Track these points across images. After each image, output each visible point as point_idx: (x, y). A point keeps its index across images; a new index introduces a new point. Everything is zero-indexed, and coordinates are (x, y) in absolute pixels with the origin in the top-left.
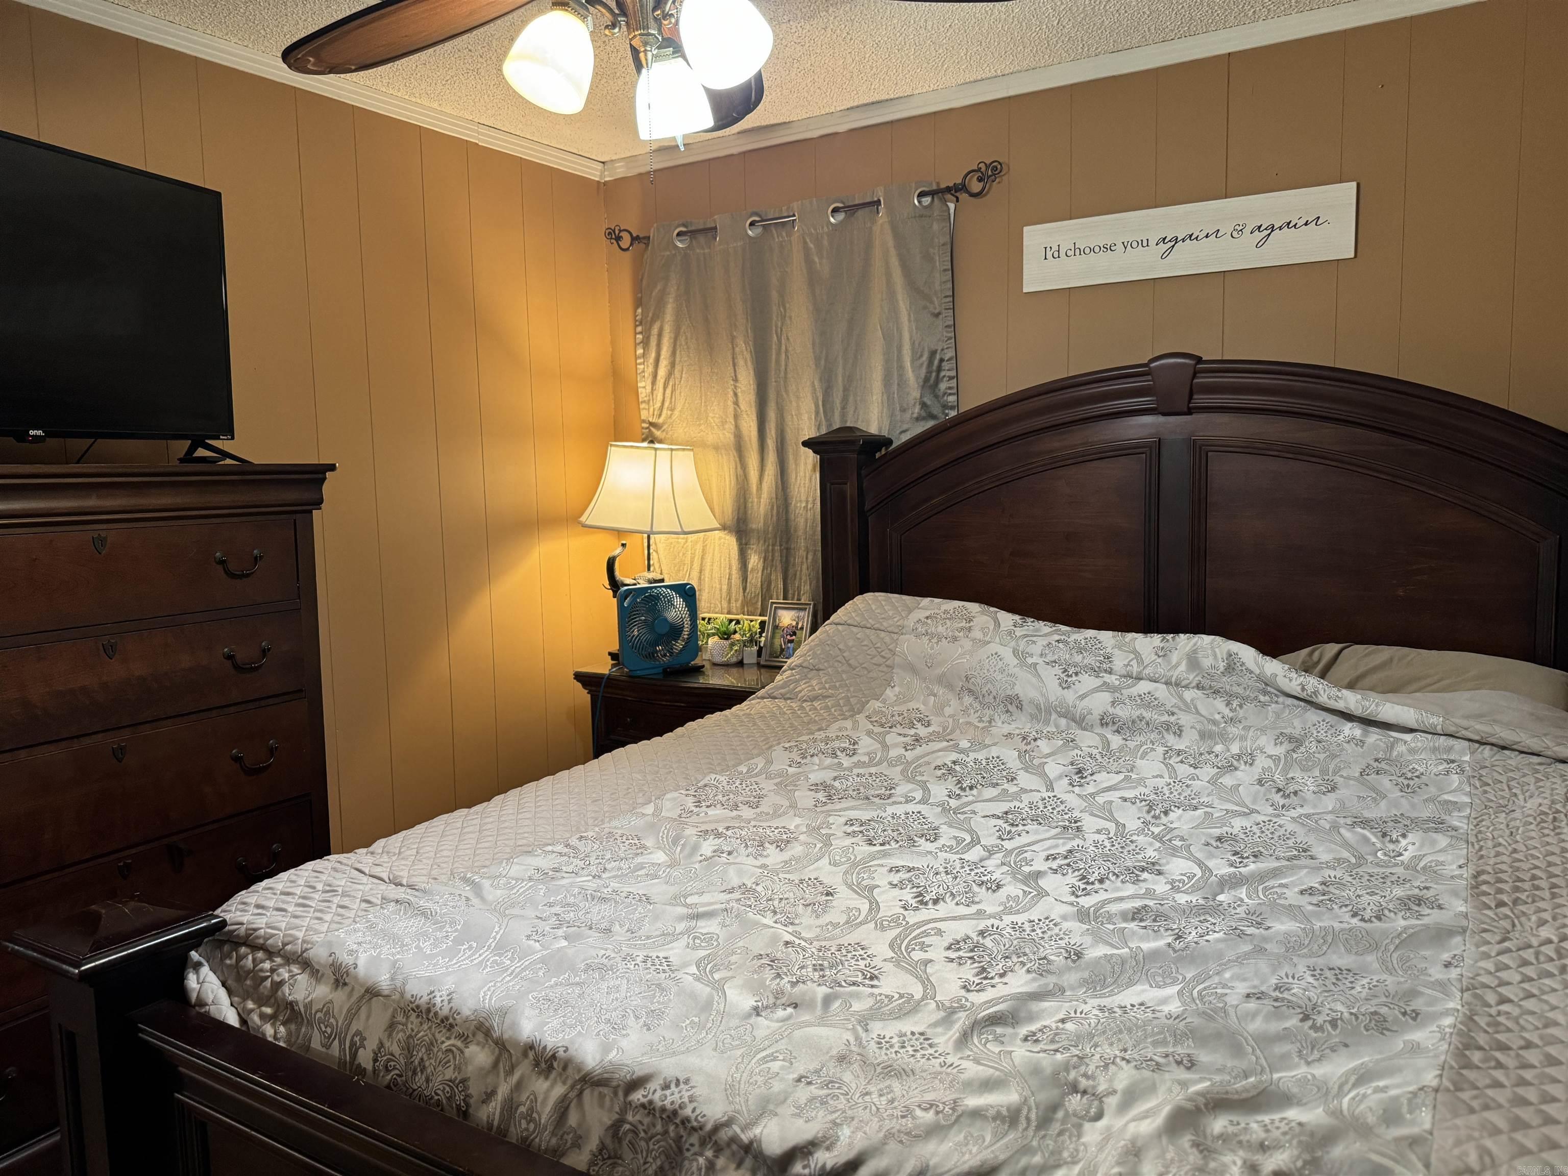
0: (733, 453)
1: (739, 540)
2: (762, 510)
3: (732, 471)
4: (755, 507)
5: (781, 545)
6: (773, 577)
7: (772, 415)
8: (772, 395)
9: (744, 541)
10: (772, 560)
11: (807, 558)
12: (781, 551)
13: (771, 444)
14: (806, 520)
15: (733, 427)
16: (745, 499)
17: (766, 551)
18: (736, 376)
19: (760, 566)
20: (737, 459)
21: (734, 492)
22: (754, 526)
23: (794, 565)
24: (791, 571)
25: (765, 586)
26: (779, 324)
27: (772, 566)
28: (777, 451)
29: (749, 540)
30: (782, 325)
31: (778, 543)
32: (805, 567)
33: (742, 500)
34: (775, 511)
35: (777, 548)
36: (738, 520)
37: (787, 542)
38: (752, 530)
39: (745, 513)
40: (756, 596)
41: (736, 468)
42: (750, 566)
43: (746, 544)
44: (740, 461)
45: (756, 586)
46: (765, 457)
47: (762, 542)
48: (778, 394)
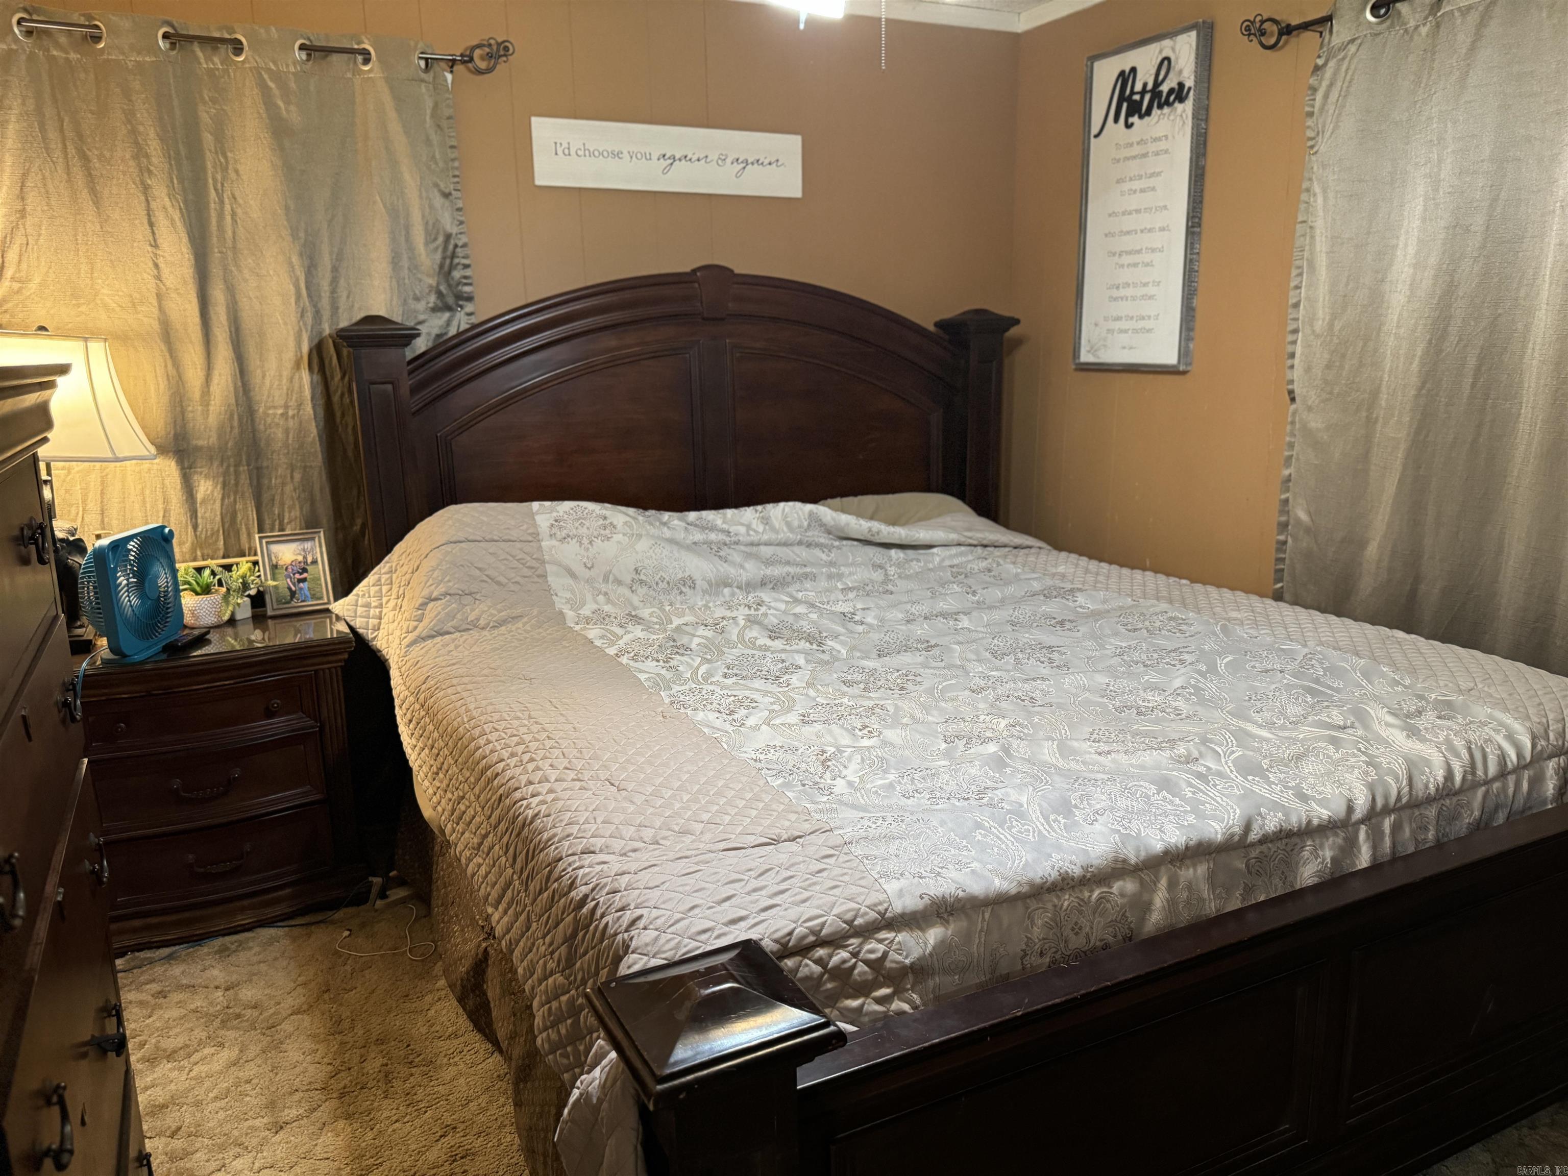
0: (160, 347)
1: (180, 462)
2: (213, 420)
3: (160, 371)
4: (200, 419)
5: (248, 465)
6: (239, 506)
7: (218, 295)
8: (216, 271)
9: (186, 465)
10: (237, 484)
11: (292, 477)
12: (249, 471)
13: (221, 335)
14: (287, 431)
15: (155, 311)
16: (182, 407)
17: (226, 474)
18: (155, 240)
19: (218, 494)
20: (167, 355)
21: (165, 399)
22: (201, 443)
23: (269, 488)
24: (266, 497)
25: (227, 519)
26: (219, 177)
27: (236, 493)
28: (232, 343)
29: (194, 462)
30: (224, 178)
31: (244, 462)
32: (289, 488)
33: (178, 409)
34: (236, 423)
35: (243, 468)
36: (176, 437)
37: (257, 459)
38: (198, 449)
39: (184, 426)
40: (215, 533)
41: (166, 366)
42: (199, 496)
43: (190, 468)
44: (171, 357)
45: (212, 521)
46: (213, 350)
47: (216, 464)
48: (225, 269)
